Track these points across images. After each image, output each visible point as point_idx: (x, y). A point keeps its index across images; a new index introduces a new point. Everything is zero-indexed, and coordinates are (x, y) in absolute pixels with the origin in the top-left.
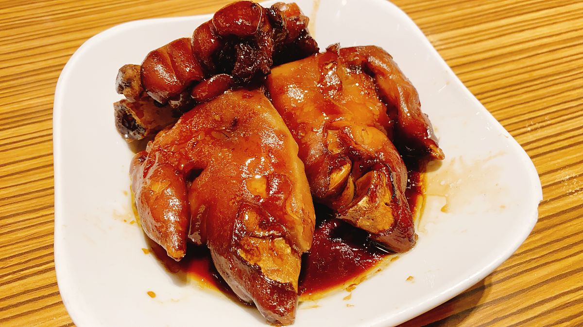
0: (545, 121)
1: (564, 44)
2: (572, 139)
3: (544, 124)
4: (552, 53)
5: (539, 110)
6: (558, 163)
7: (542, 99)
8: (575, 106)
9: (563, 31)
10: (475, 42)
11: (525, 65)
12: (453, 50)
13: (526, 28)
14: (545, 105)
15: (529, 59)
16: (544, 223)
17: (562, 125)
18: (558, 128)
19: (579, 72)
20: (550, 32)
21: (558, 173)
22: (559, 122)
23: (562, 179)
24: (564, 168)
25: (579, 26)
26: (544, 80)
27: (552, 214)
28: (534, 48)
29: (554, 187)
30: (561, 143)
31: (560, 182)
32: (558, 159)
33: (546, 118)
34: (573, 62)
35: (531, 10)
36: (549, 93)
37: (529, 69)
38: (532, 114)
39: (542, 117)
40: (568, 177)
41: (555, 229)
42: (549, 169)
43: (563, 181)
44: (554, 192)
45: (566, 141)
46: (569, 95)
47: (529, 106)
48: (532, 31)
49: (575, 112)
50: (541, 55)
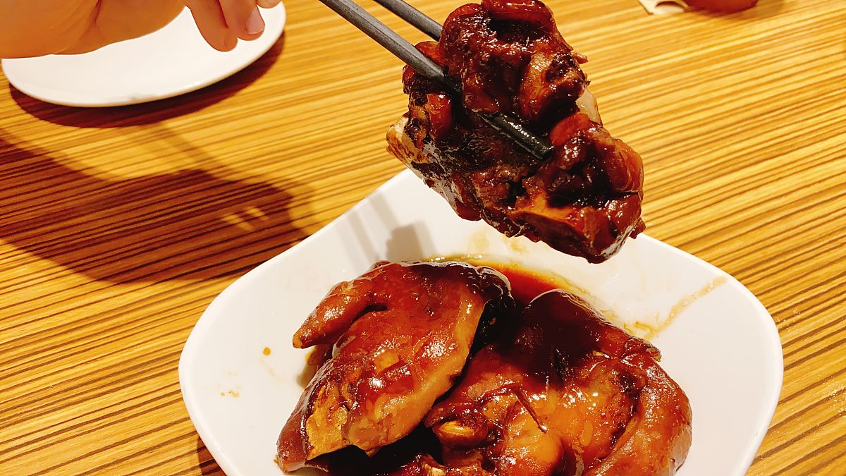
0: (793, 316)
1: (797, 206)
2: (831, 338)
3: (793, 320)
4: (784, 221)
5: (784, 301)
6: (820, 372)
7: (784, 285)
8: (826, 292)
9: (791, 190)
10: (688, 214)
11: (754, 241)
12: (664, 227)
13: (746, 188)
14: (790, 293)
15: (758, 232)
16: (820, 458)
17: (816, 320)
18: (811, 324)
19: (822, 243)
20: (778, 192)
21: (822, 386)
22: (811, 316)
23: (829, 395)
24: (829, 378)
25: (810, 180)
26: (782, 259)
27: (825, 444)
28: (761, 215)
29: (821, 407)
30: (819, 344)
31: (827, 399)
32: (820, 367)
33: (795, 311)
34: (813, 231)
35: (748, 163)
36: (791, 276)
37: (760, 245)
38: (777, 307)
39: (789, 311)
40: (836, 391)
41: (833, 465)
42: (811, 382)
43: (830, 397)
44: (823, 414)
45: (824, 341)
46: (816, 277)
47: (771, 297)
48: (755, 192)
49: (828, 300)
50: (772, 224)
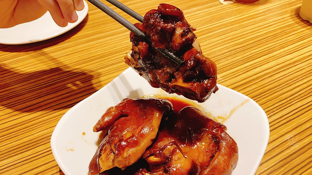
0: (274, 112)
1: (275, 72)
2: (287, 119)
3: (274, 113)
4: (270, 77)
5: (271, 106)
6: (284, 131)
7: (271, 101)
8: (286, 102)
9: (273, 66)
10: (237, 76)
11: (260, 85)
12: (228, 81)
13: (257, 66)
14: (273, 103)
15: (261, 82)
16: (284, 162)
17: (282, 112)
18: (280, 114)
19: (283, 85)
20: (268, 67)
21: (285, 136)
22: (280, 111)
23: (287, 139)
24: (287, 133)
25: (279, 62)
26: (270, 91)
27: (286, 157)
28: (263, 76)
29: (284, 143)
30: (283, 121)
31: (286, 141)
32: (284, 129)
33: (275, 110)
34: (280, 81)
35: (257, 57)
36: (273, 97)
37: (262, 86)
38: (268, 108)
39: (273, 110)
40: (289, 138)
41: (289, 164)
42: (280, 135)
43: (287, 140)
44: (285, 146)
45: (285, 120)
46: (282, 97)
47: (266, 105)
48: (260, 67)
49: (286, 105)
50: (266, 79)
